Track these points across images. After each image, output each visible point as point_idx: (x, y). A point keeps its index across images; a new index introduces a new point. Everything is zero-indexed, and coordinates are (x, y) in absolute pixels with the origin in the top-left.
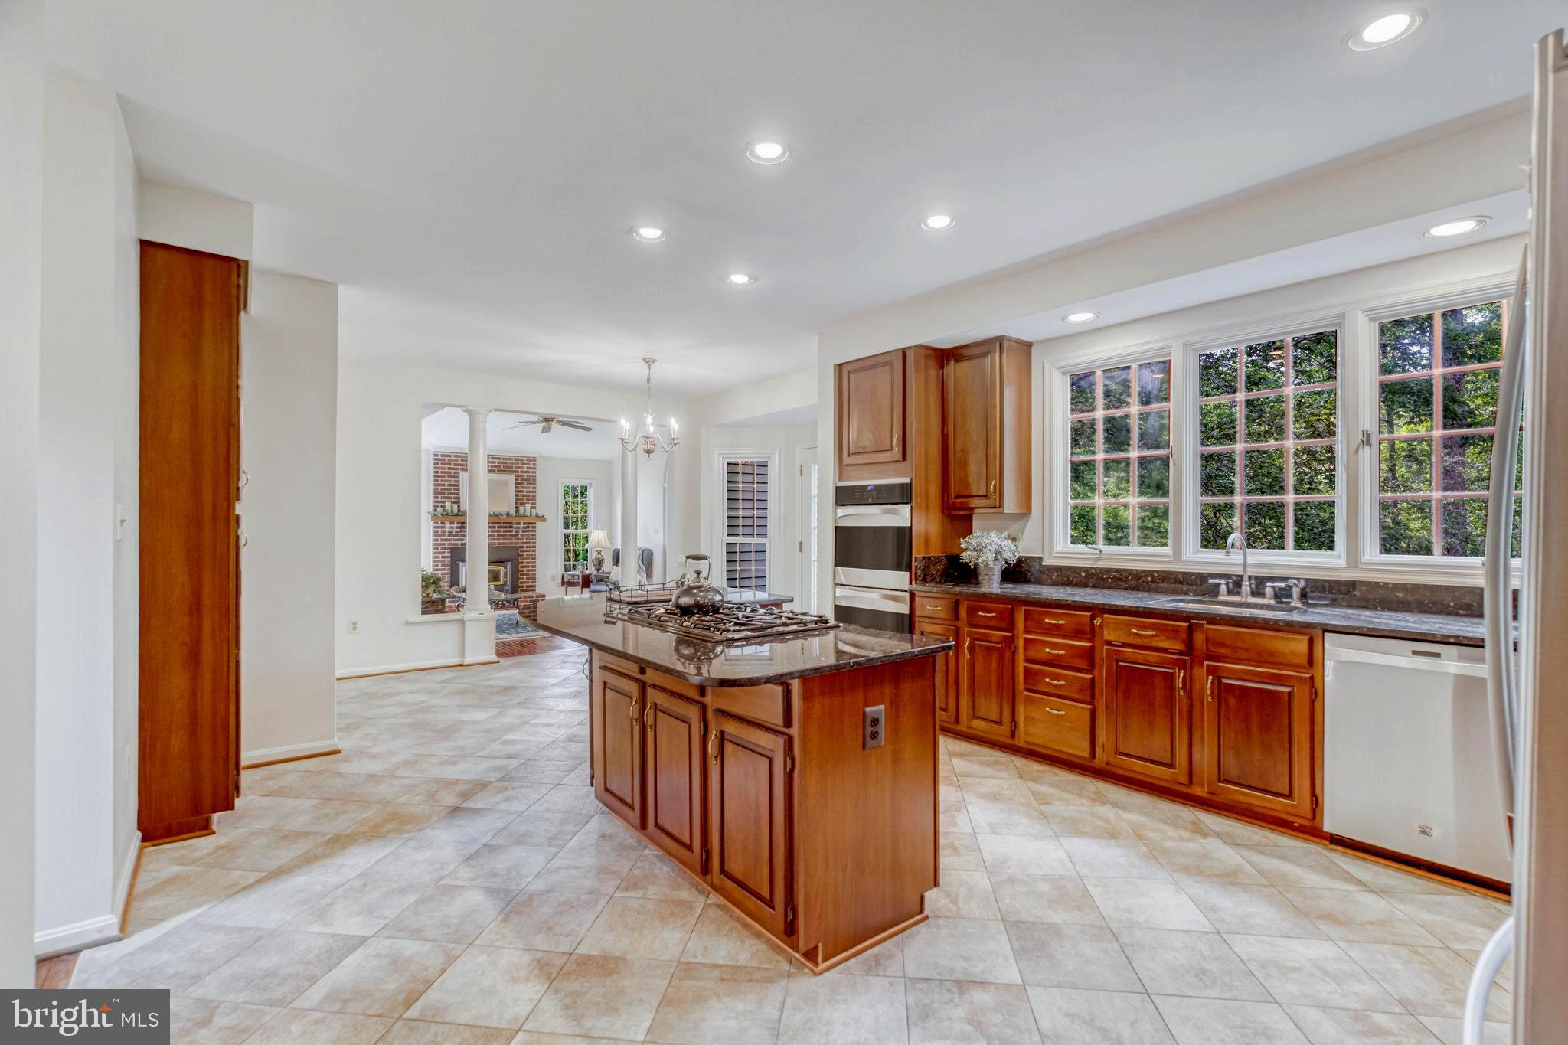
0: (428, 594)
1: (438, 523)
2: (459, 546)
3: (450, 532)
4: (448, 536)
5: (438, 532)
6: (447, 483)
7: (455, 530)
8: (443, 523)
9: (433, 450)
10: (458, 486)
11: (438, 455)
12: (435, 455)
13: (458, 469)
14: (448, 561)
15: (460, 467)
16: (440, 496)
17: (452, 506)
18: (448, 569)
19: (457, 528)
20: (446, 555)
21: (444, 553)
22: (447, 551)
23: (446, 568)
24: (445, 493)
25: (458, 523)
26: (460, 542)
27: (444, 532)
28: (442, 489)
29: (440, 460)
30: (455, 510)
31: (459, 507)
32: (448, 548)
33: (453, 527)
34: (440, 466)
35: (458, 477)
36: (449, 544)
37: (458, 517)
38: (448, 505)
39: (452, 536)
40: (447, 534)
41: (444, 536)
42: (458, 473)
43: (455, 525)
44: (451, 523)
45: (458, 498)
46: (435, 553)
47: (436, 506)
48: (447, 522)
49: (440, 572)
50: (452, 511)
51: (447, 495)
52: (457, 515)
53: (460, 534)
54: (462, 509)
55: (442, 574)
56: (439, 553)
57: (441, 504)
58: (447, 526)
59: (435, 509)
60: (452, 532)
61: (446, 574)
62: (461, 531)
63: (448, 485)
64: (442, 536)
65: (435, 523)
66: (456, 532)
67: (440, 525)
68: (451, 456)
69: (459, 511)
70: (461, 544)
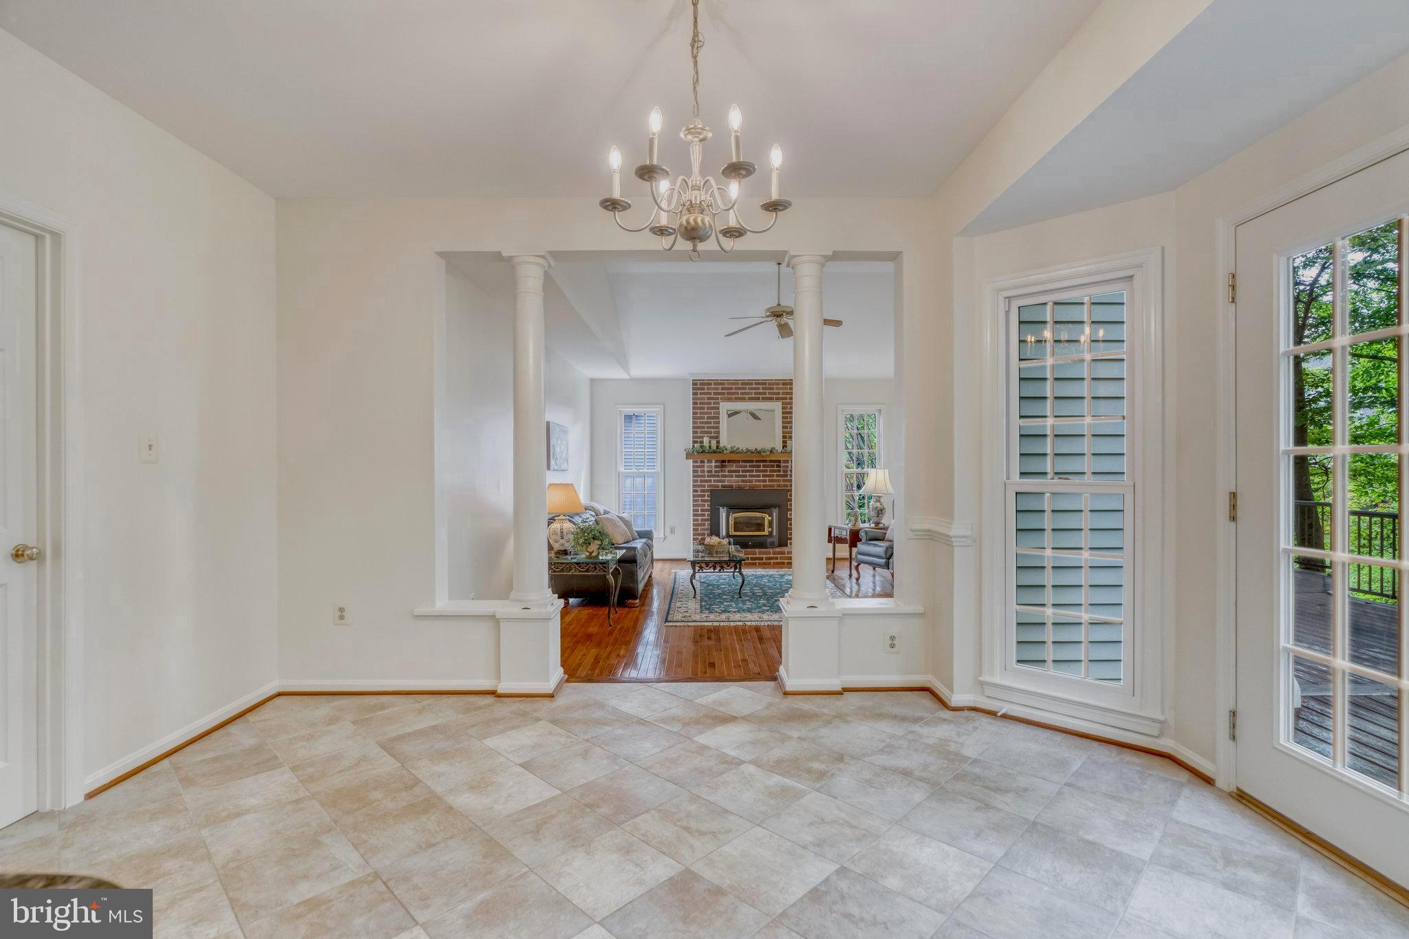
0: (591, 553)
1: (697, 462)
2: (720, 488)
3: (708, 471)
4: (708, 476)
5: (697, 471)
6: (706, 416)
7: (714, 469)
8: (702, 462)
9: (691, 379)
10: (718, 418)
11: (697, 384)
12: (693, 384)
13: (717, 399)
14: (708, 505)
15: (719, 397)
16: (699, 430)
17: (710, 443)
18: (708, 515)
19: (716, 467)
20: (706, 498)
21: (704, 496)
22: (706, 494)
23: (706, 513)
24: (704, 427)
25: (716, 461)
26: (720, 484)
27: (703, 471)
28: (701, 423)
29: (698, 389)
30: (714, 444)
31: (718, 442)
32: (707, 491)
33: (711, 466)
34: (698, 396)
35: (718, 408)
36: (709, 486)
37: (715, 455)
38: (706, 441)
39: (713, 476)
40: (706, 474)
41: (704, 476)
42: (718, 403)
43: (713, 464)
44: (709, 461)
45: (719, 432)
46: (694, 496)
47: (694, 442)
48: (706, 461)
49: (700, 518)
50: (710, 447)
51: (706, 430)
52: (715, 452)
53: (720, 474)
54: (721, 445)
55: (702, 520)
56: (699, 496)
57: (699, 440)
58: (706, 464)
59: (694, 446)
60: (711, 472)
61: (706, 520)
62: (722, 471)
63: (708, 418)
64: (701, 476)
65: (694, 462)
66: (716, 472)
67: (699, 464)
68: (710, 384)
69: (717, 447)
70: (723, 486)
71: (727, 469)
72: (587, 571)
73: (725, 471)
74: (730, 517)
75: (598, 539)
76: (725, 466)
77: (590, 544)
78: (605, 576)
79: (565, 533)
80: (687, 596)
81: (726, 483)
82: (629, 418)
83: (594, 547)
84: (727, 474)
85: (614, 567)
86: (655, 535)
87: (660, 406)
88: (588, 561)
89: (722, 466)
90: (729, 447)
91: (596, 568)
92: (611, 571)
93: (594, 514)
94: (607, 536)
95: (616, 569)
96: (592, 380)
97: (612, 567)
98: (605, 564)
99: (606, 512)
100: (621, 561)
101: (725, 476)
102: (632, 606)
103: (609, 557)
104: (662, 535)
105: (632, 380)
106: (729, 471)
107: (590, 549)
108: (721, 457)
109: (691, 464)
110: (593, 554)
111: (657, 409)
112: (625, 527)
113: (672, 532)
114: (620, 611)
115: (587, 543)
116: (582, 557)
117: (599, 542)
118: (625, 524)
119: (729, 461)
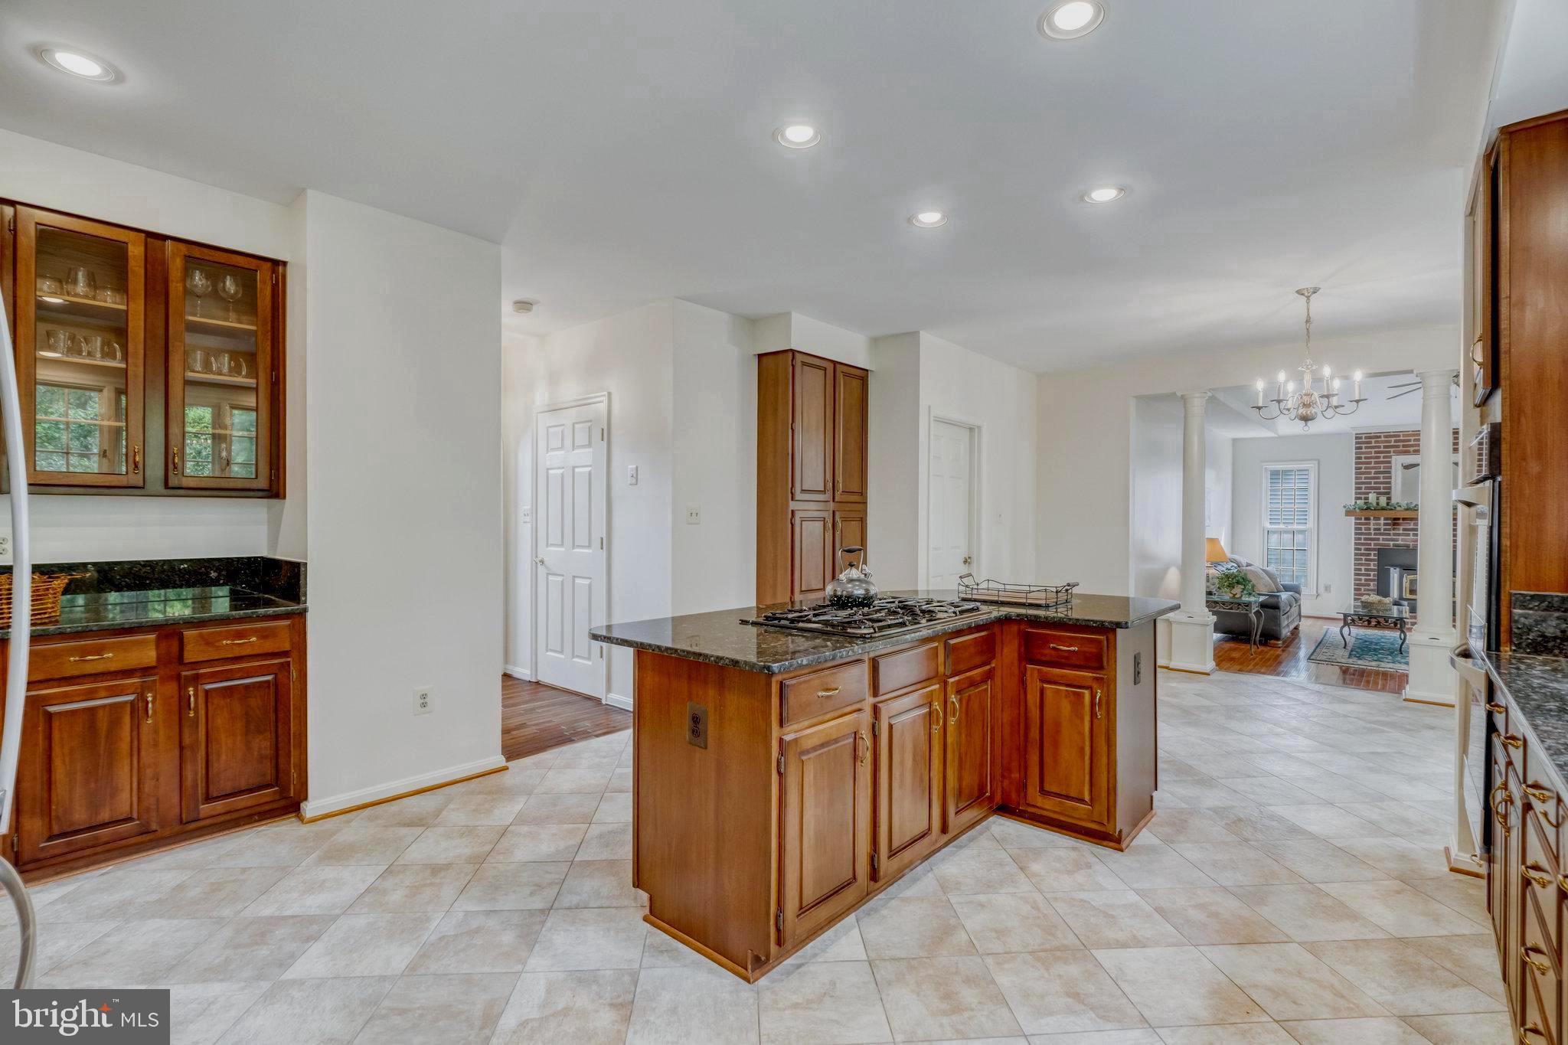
0: (1234, 595)
1: (1361, 519)
2: (1391, 547)
3: (1375, 529)
4: (1375, 534)
5: (1360, 529)
6: (1373, 471)
7: (1383, 527)
8: (1367, 519)
9: (1354, 433)
10: (1390, 472)
11: (1361, 438)
12: (1356, 438)
13: (1389, 452)
14: (1374, 565)
15: (1392, 450)
16: (1364, 486)
17: (1378, 499)
18: (1374, 575)
19: (1385, 524)
20: (1372, 557)
21: (1369, 555)
22: (1372, 553)
23: (1372, 573)
24: (1370, 483)
25: (1386, 519)
26: (1392, 543)
27: (1369, 529)
28: (1365, 478)
29: (1364, 443)
30: (1383, 501)
31: (1389, 499)
32: (1374, 550)
33: (1379, 524)
34: (1364, 450)
35: (1390, 462)
36: (1375, 545)
37: (1385, 512)
38: (1372, 497)
39: (1381, 534)
40: (1372, 532)
41: (1370, 534)
42: (1390, 457)
43: (1382, 521)
44: (1376, 519)
45: (1390, 488)
46: (1356, 554)
47: (1357, 498)
48: (1372, 518)
49: (1363, 578)
50: (1378, 504)
51: (1372, 485)
52: (1383, 509)
53: (1392, 532)
54: (1394, 501)
55: (1366, 580)
56: (1362, 555)
57: (1363, 496)
58: (1372, 522)
59: (1356, 502)
60: (1379, 529)
61: (1371, 580)
62: (1394, 529)
63: (1376, 473)
64: (1366, 534)
65: (1356, 519)
66: (1385, 530)
67: (1363, 521)
68: (1380, 437)
69: (1388, 504)
70: (1395, 545)
71: (1401, 527)
72: (1231, 609)
73: (1399, 529)
74: (1404, 579)
75: (1242, 584)
76: (1398, 524)
77: (1234, 587)
78: (1247, 614)
79: (1210, 577)
80: (1336, 647)
81: (1400, 542)
82: (1275, 474)
83: (1238, 590)
84: (1401, 532)
85: (1256, 609)
86: (1304, 591)
87: (1315, 462)
88: (1231, 600)
89: (1394, 524)
90: (1404, 504)
91: (1239, 608)
92: (1253, 611)
93: (1236, 565)
94: (1250, 581)
95: (1258, 611)
96: (1235, 441)
97: (1255, 608)
98: (1248, 605)
99: (1248, 565)
100: (1263, 605)
101: (1399, 535)
102: (1274, 646)
103: (1252, 599)
104: (1315, 592)
105: (1281, 438)
106: (1404, 530)
107: (1234, 592)
108: (1392, 514)
109: (1354, 521)
110: (1237, 596)
111: (1311, 466)
112: (1270, 581)
113: (1326, 590)
114: (1261, 648)
115: (1231, 586)
116: (1227, 597)
117: (1243, 587)
118: (1269, 577)
119: (1404, 519)
